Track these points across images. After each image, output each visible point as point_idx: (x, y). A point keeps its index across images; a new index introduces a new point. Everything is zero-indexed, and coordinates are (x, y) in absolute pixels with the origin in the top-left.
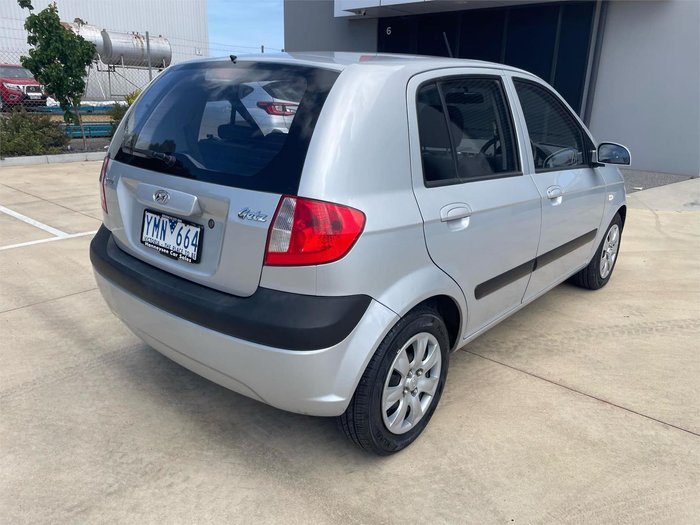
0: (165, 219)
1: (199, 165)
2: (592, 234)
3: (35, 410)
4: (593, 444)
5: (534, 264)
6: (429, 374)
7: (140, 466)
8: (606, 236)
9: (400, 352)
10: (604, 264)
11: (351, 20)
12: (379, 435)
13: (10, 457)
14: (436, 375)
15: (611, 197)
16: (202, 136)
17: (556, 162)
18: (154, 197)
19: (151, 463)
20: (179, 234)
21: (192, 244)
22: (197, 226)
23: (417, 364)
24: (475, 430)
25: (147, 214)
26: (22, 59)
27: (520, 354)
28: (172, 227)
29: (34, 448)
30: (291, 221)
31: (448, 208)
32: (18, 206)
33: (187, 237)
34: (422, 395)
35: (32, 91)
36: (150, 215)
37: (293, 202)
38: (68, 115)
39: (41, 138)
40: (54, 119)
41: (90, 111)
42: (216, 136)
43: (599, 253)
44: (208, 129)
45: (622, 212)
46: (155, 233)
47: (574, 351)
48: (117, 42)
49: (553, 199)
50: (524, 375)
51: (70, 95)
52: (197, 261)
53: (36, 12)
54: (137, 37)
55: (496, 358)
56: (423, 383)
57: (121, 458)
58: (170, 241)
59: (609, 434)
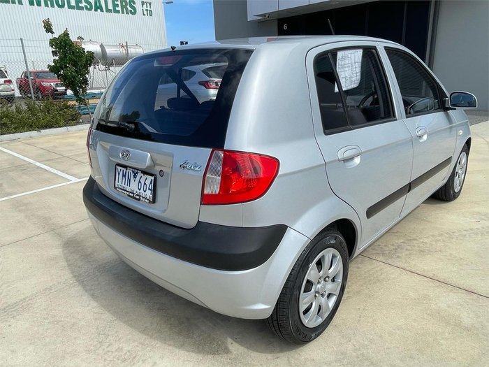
0: (130, 171)
1: (151, 130)
2: (449, 161)
3: (51, 310)
4: (468, 329)
5: (409, 187)
6: (333, 280)
7: (121, 353)
8: (458, 162)
9: (311, 266)
10: (457, 181)
11: (259, 22)
12: (298, 330)
13: (31, 348)
14: (340, 280)
15: (461, 132)
16: (157, 108)
17: (416, 109)
18: (121, 155)
19: (129, 351)
20: (140, 182)
21: (149, 189)
22: (151, 175)
23: (325, 274)
24: (371, 320)
25: (117, 167)
26: (49, 66)
27: (400, 255)
28: (135, 177)
29: (48, 340)
30: (220, 168)
31: (343, 150)
32: (48, 161)
33: (145, 184)
34: (330, 295)
35: (58, 86)
36: (119, 168)
37: (221, 154)
38: (80, 100)
39: (63, 116)
40: (71, 103)
41: (94, 96)
42: (166, 106)
43: (453, 174)
44: (161, 103)
45: (468, 143)
46: (124, 181)
47: (440, 251)
48: (110, 51)
49: (420, 137)
50: (405, 272)
51: (80, 87)
52: (154, 201)
53: (56, 35)
54: (122, 46)
55: (382, 259)
56: (330, 287)
57: (108, 347)
58: (134, 186)
59: (479, 320)
